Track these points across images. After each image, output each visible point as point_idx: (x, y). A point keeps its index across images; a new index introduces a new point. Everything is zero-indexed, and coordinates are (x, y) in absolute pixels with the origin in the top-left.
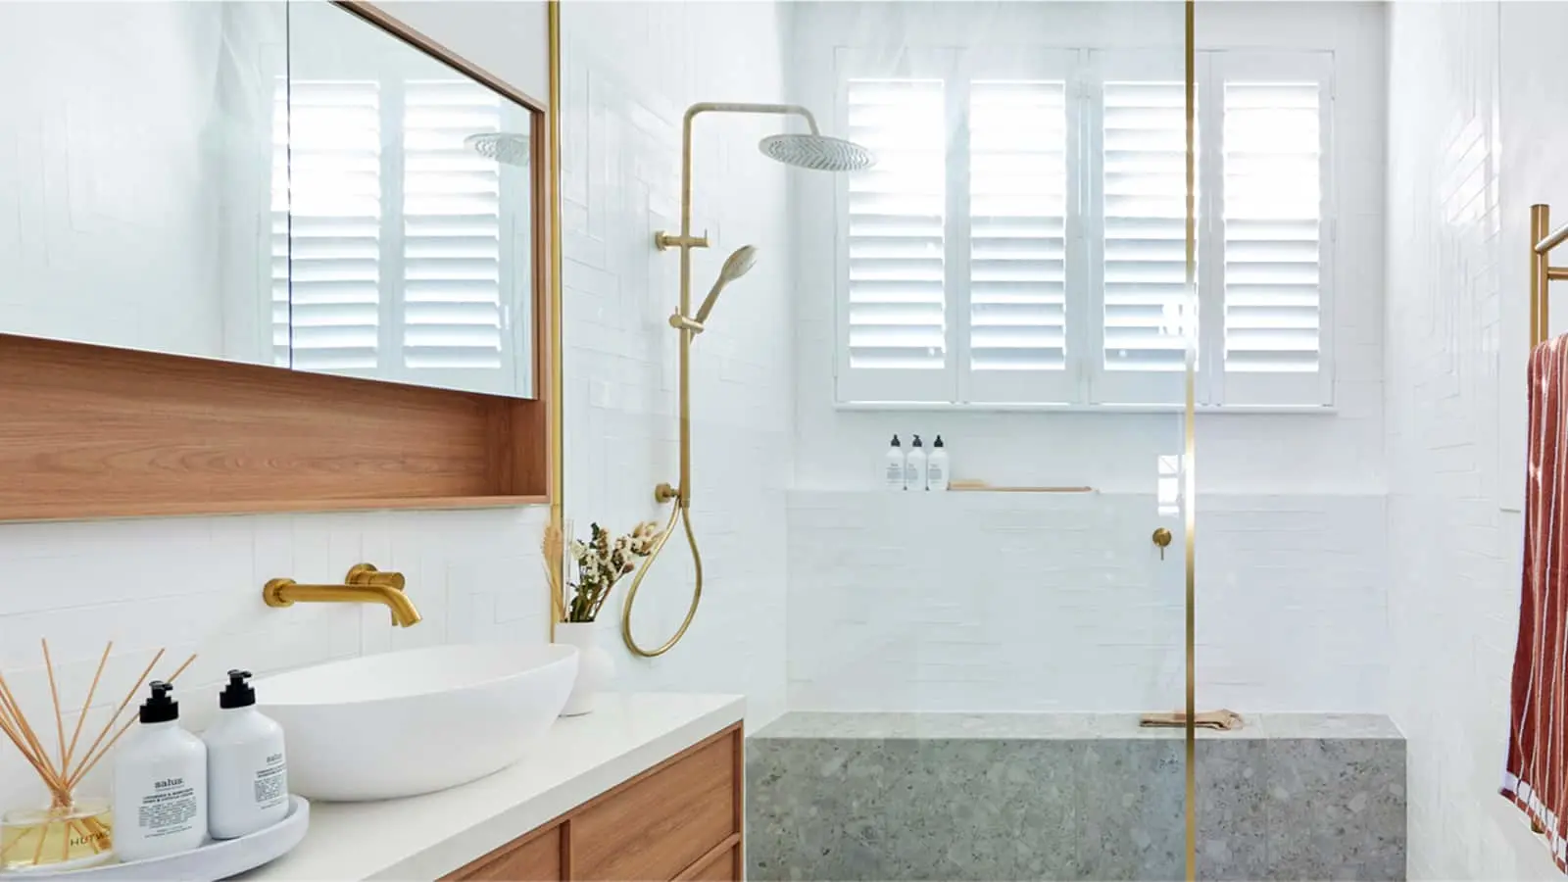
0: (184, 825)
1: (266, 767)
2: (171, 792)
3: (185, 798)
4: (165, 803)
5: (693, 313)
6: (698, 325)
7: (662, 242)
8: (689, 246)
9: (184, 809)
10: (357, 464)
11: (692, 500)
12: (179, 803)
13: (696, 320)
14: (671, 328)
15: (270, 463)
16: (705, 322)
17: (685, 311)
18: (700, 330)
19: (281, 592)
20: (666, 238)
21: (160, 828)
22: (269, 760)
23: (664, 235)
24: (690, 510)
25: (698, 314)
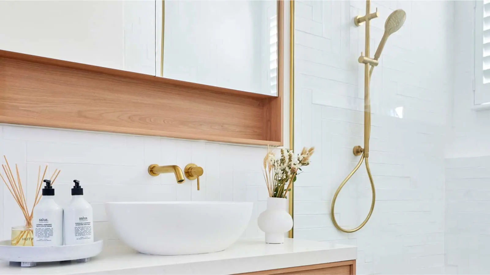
0: (49, 239)
1: (79, 221)
2: (44, 224)
3: (48, 227)
4: (42, 228)
5: (372, 55)
6: (375, 61)
7: (358, 21)
8: (369, 19)
9: (48, 232)
10: (201, 125)
11: (370, 154)
12: (47, 229)
13: (374, 59)
14: (360, 63)
15: (164, 121)
16: (379, 59)
17: (367, 54)
18: (376, 64)
19: (153, 170)
20: (359, 19)
21: (41, 238)
22: (80, 219)
23: (358, 18)
24: (370, 159)
25: (375, 56)
